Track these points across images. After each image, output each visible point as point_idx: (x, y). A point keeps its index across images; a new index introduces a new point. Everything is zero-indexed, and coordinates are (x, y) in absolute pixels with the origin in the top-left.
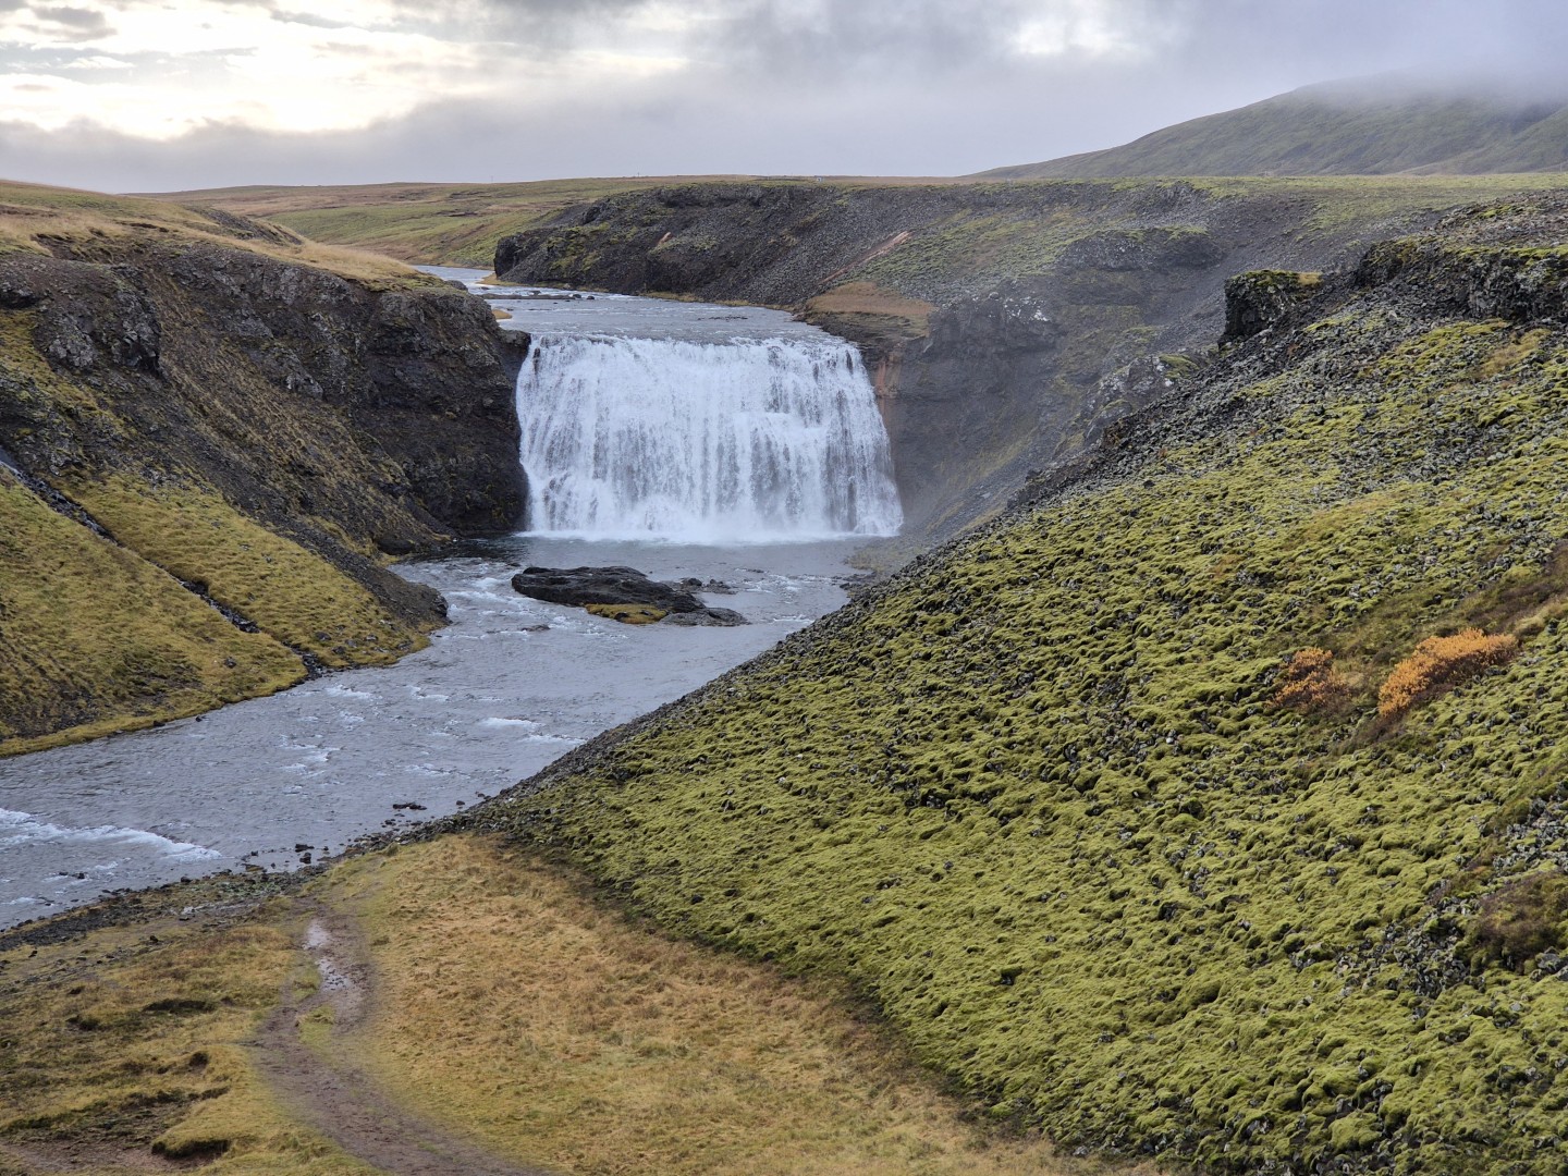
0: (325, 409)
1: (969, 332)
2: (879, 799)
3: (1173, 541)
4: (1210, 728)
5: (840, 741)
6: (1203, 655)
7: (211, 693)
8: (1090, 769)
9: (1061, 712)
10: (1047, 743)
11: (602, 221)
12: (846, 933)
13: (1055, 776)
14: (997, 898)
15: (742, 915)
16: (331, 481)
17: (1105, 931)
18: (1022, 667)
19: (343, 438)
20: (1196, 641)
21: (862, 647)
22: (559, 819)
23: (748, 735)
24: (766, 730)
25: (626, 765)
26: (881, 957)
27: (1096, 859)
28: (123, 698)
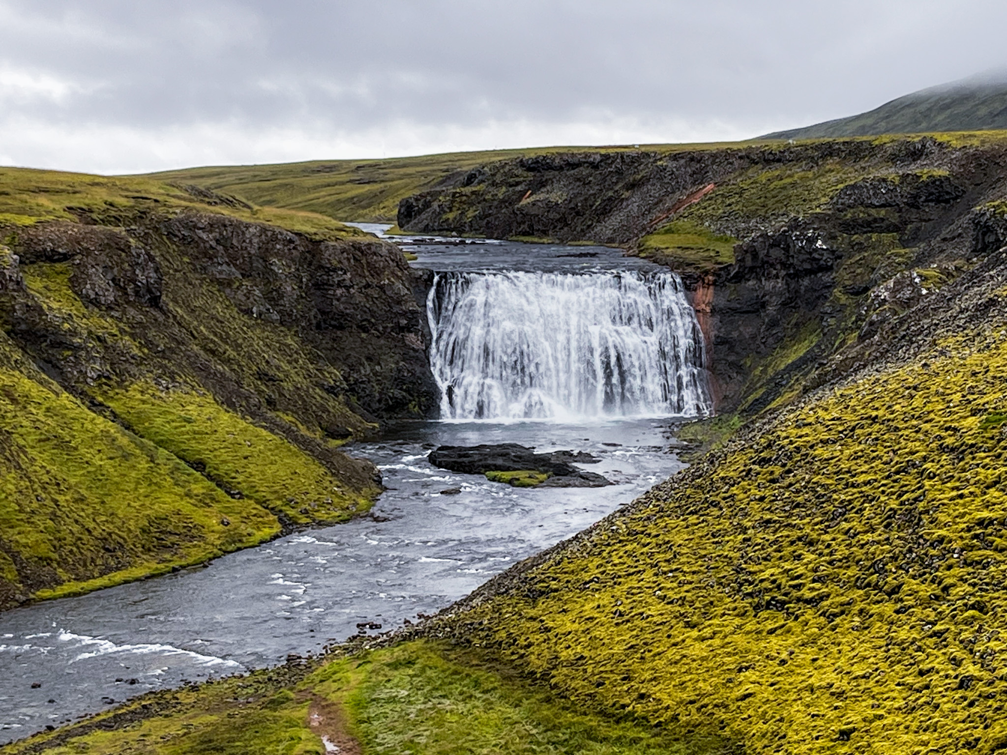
0: (282, 331)
1: (765, 259)
2: (734, 605)
3: (948, 407)
4: (989, 545)
5: (700, 563)
6: (978, 492)
7: (213, 545)
8: (895, 579)
9: (869, 537)
10: (861, 560)
11: (479, 183)
12: (716, 706)
13: (869, 585)
14: (831, 677)
15: (635, 695)
16: (287, 386)
17: (918, 699)
18: (836, 503)
19: (296, 352)
20: (972, 481)
21: (711, 493)
22: (490, 629)
23: (629, 562)
24: (643, 557)
25: (538, 586)
26: (744, 724)
27: (905, 645)
28: (149, 550)
